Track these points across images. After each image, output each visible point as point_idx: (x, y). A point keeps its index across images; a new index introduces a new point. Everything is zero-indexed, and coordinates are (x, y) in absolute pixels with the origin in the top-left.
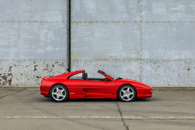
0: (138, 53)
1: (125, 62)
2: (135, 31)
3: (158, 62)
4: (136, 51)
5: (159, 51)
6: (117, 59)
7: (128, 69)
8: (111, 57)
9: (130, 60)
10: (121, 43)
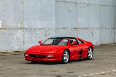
0: (22, 23)
1: (15, 30)
2: (20, 5)
3: (32, 31)
4: (21, 22)
5: (32, 21)
6: (11, 28)
7: (17, 36)
8: (7, 26)
9: (17, 29)
10: (13, 15)
